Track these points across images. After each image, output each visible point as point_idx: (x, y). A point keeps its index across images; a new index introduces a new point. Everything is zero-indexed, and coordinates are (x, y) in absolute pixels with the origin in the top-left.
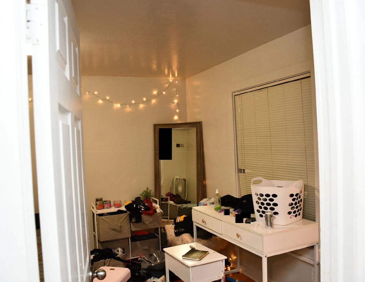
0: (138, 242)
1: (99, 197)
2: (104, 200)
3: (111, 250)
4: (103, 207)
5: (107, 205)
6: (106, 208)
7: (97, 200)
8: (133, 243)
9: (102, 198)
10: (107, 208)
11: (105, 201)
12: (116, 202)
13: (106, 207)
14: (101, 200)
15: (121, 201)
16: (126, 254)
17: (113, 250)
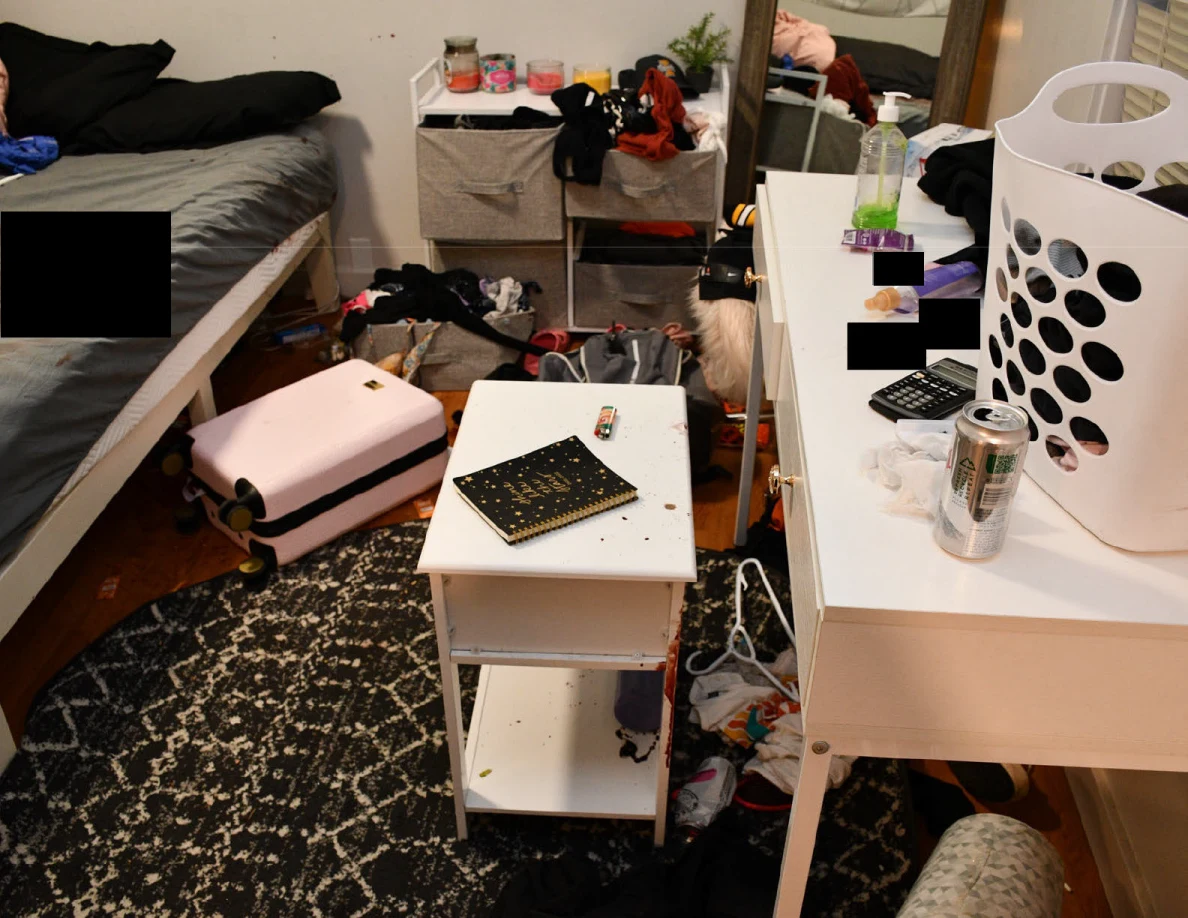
0: (606, 266)
1: (461, 33)
2: (483, 50)
3: (475, 280)
4: (475, 84)
5: (493, 79)
6: (489, 89)
7: (451, 49)
8: (586, 267)
9: (475, 40)
10: (493, 90)
11: (497, 57)
12: (539, 69)
13: (488, 86)
14: (470, 48)
15: (562, 65)
16: (532, 310)
17: (482, 281)
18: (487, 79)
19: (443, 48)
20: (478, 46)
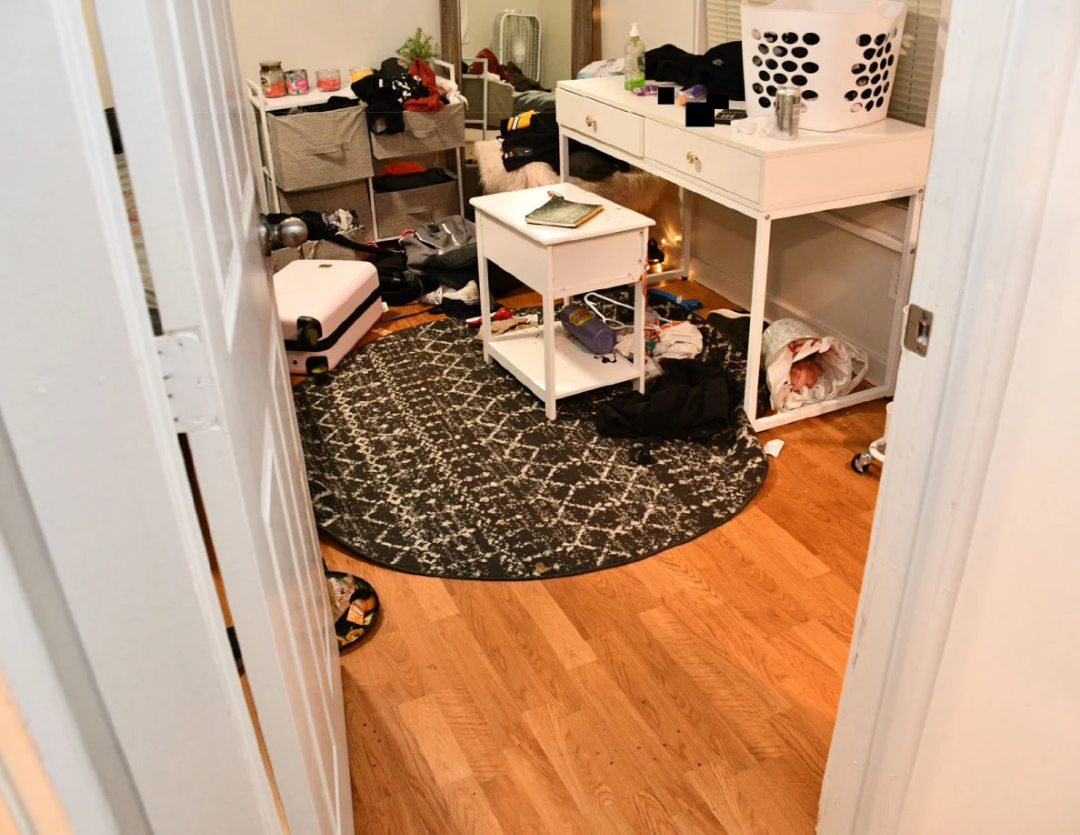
0: (396, 195)
2: (285, 68)
3: (319, 215)
4: (286, 91)
5: (297, 85)
6: (295, 93)
7: (265, 69)
8: (383, 196)
9: (280, 63)
10: (298, 94)
11: (291, 72)
12: (325, 77)
13: (293, 90)
14: (278, 67)
15: (338, 71)
16: (361, 226)
17: (323, 215)
18: (293, 85)
19: (260, 68)
20: (282, 66)
